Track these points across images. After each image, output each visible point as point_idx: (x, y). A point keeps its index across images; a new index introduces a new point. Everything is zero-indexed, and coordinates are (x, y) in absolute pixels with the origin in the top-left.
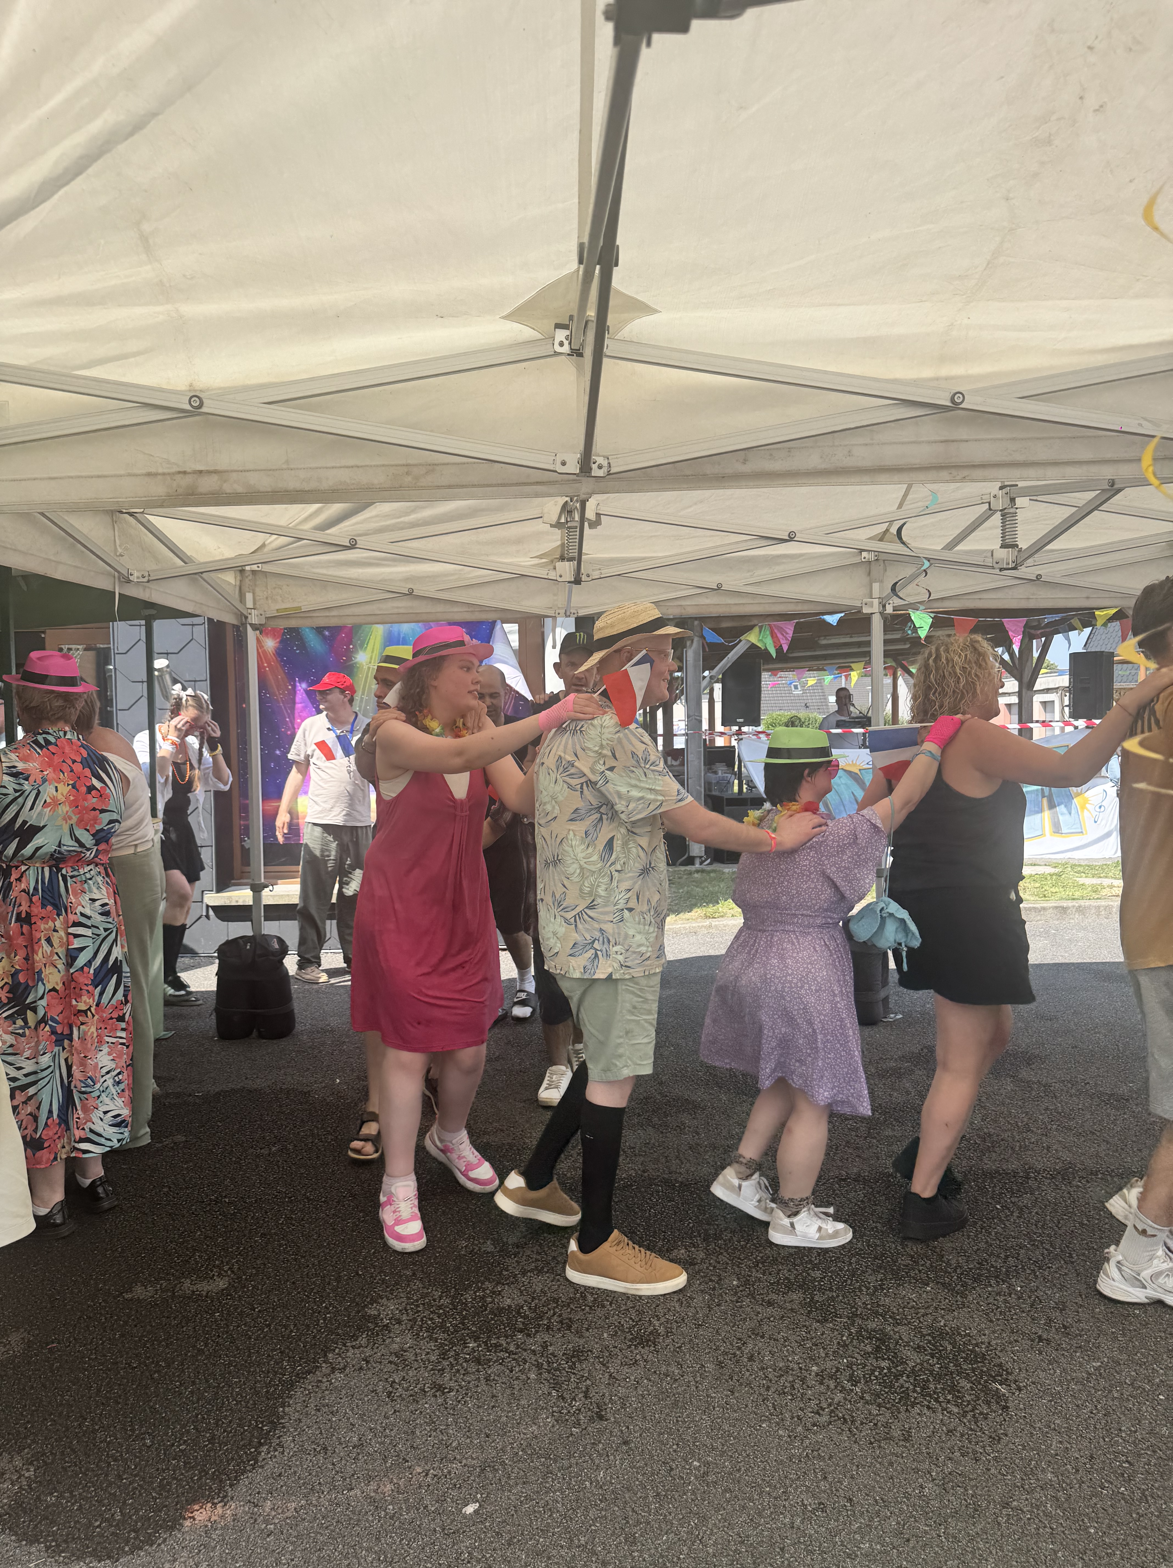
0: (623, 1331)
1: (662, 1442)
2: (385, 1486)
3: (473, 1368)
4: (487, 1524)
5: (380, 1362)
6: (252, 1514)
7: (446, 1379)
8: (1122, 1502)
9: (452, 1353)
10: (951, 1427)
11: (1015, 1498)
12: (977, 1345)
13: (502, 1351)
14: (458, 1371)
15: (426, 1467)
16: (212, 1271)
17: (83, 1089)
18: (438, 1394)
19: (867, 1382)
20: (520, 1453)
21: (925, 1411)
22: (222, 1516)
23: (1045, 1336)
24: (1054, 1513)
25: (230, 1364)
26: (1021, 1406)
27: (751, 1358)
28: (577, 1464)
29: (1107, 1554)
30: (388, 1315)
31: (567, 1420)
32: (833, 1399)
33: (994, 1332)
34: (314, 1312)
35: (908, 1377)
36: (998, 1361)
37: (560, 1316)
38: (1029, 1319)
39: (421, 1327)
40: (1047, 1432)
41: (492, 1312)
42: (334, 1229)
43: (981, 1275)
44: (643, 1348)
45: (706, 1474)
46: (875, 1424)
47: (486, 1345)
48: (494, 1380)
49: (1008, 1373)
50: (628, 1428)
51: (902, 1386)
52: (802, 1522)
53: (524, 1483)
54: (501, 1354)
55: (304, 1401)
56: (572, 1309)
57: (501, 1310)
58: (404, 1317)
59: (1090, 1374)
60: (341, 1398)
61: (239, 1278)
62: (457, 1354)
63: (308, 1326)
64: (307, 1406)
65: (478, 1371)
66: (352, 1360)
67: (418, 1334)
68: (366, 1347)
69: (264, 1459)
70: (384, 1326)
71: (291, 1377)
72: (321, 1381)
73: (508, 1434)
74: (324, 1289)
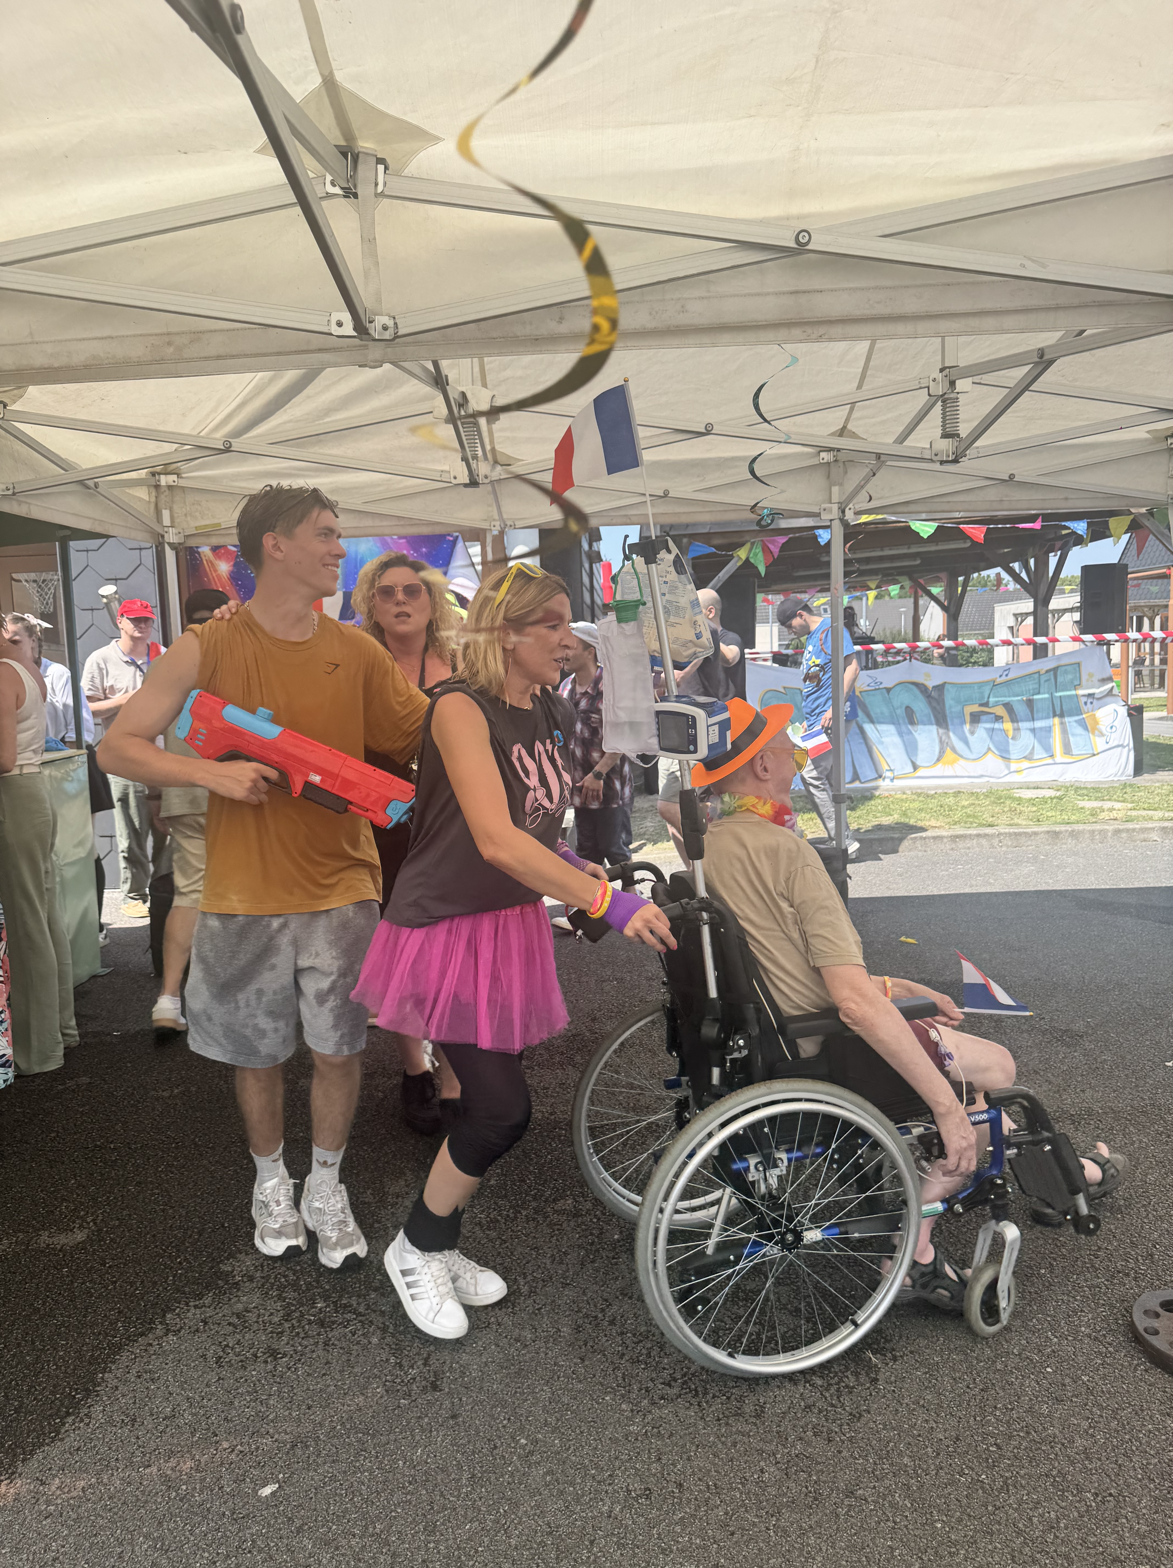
1: (492, 1416)
2: (185, 1464)
3: (314, 1330)
4: (281, 1508)
5: (219, 1324)
6: (37, 1493)
7: (283, 1345)
8: (980, 1491)
9: (297, 1314)
10: (810, 1401)
11: (861, 1485)
13: (350, 1312)
14: (298, 1333)
15: (235, 1443)
16: (74, 1222)
18: (269, 1359)
20: (339, 1427)
22: (3, 1496)
24: (901, 1503)
25: (62, 1325)
26: (893, 1379)
27: (612, 1322)
28: (395, 1440)
29: (950, 1553)
30: (241, 1271)
31: (398, 1391)
32: (689, 1368)
34: (166, 1268)
39: (273, 1284)
40: (914, 1409)
42: (212, 1177)
45: (531, 1453)
46: (728, 1398)
47: (336, 1306)
48: (333, 1344)
49: (887, 1341)
50: (461, 1400)
52: (621, 1511)
53: (334, 1461)
54: (348, 1316)
55: (127, 1366)
60: (167, 1364)
61: (100, 1230)
62: (302, 1315)
63: (155, 1283)
64: (129, 1372)
65: (319, 1334)
66: (191, 1321)
67: (267, 1293)
68: (209, 1307)
69: (66, 1431)
70: (234, 1283)
71: (121, 1339)
72: (151, 1345)
73: (332, 1406)
74: (183, 1242)
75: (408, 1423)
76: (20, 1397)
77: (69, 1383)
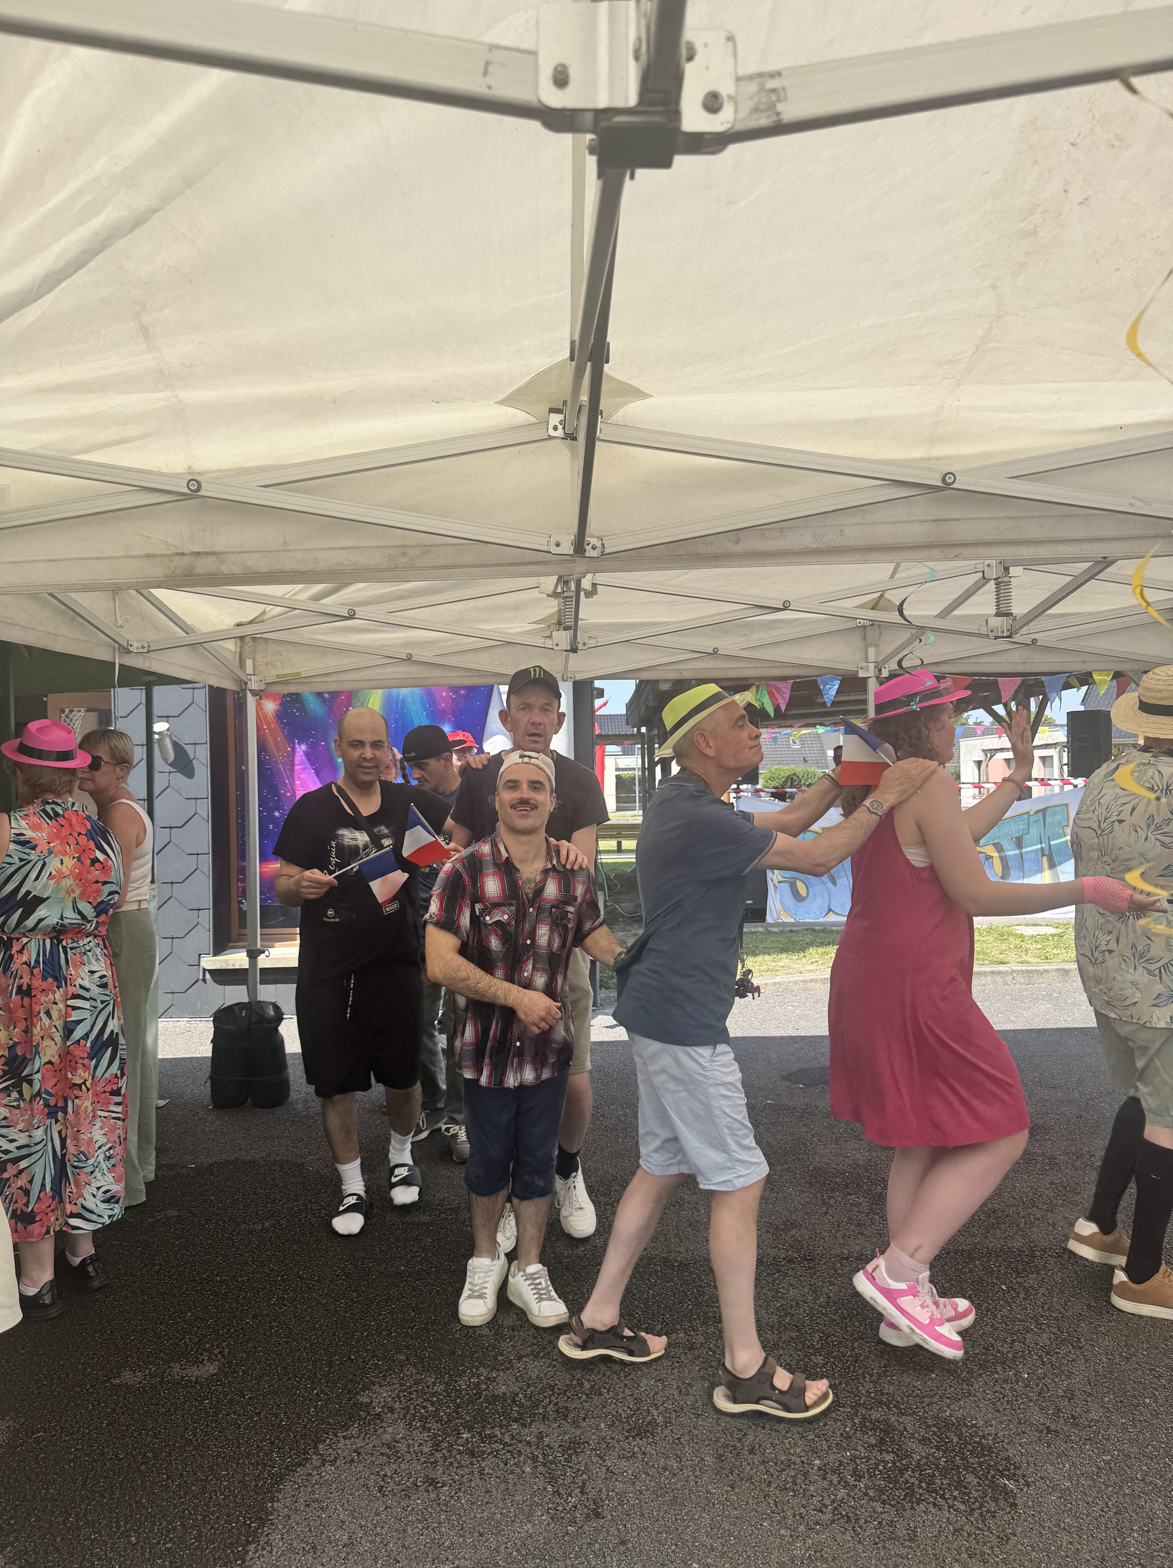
0: (620, 1421)
1: (659, 1542)
3: (466, 1460)
5: (372, 1454)
7: (439, 1473)
9: (445, 1445)
10: (958, 1526)
12: (983, 1437)
13: (496, 1442)
16: (202, 1355)
17: (76, 1164)
18: (430, 1489)
19: (871, 1477)
20: (515, 1553)
21: (931, 1508)
23: (1053, 1428)
25: (219, 1456)
26: (1030, 1503)
27: (752, 1451)
30: (380, 1403)
31: (563, 1518)
32: (836, 1495)
33: (1001, 1423)
34: (305, 1400)
35: (913, 1471)
36: (1006, 1453)
37: (557, 1404)
38: (1037, 1408)
39: (414, 1415)
40: (1057, 1532)
41: (486, 1401)
42: (326, 1310)
43: (988, 1361)
44: (641, 1439)
46: (880, 1523)
47: (480, 1436)
48: (488, 1473)
49: (1016, 1468)
50: (625, 1526)
51: (907, 1482)
54: (495, 1446)
55: (294, 1496)
56: (568, 1397)
57: (496, 1398)
58: (397, 1405)
59: (1100, 1468)
60: (331, 1493)
61: (230, 1363)
62: (451, 1446)
63: (299, 1414)
64: (296, 1502)
65: (472, 1464)
66: (343, 1451)
67: (410, 1424)
68: (358, 1438)
69: (251, 1559)
70: (376, 1415)
71: (280, 1469)
72: (311, 1474)
73: (502, 1533)
74: (315, 1374)
75: (581, 1549)
76: (197, 1526)
77: (241, 1513)
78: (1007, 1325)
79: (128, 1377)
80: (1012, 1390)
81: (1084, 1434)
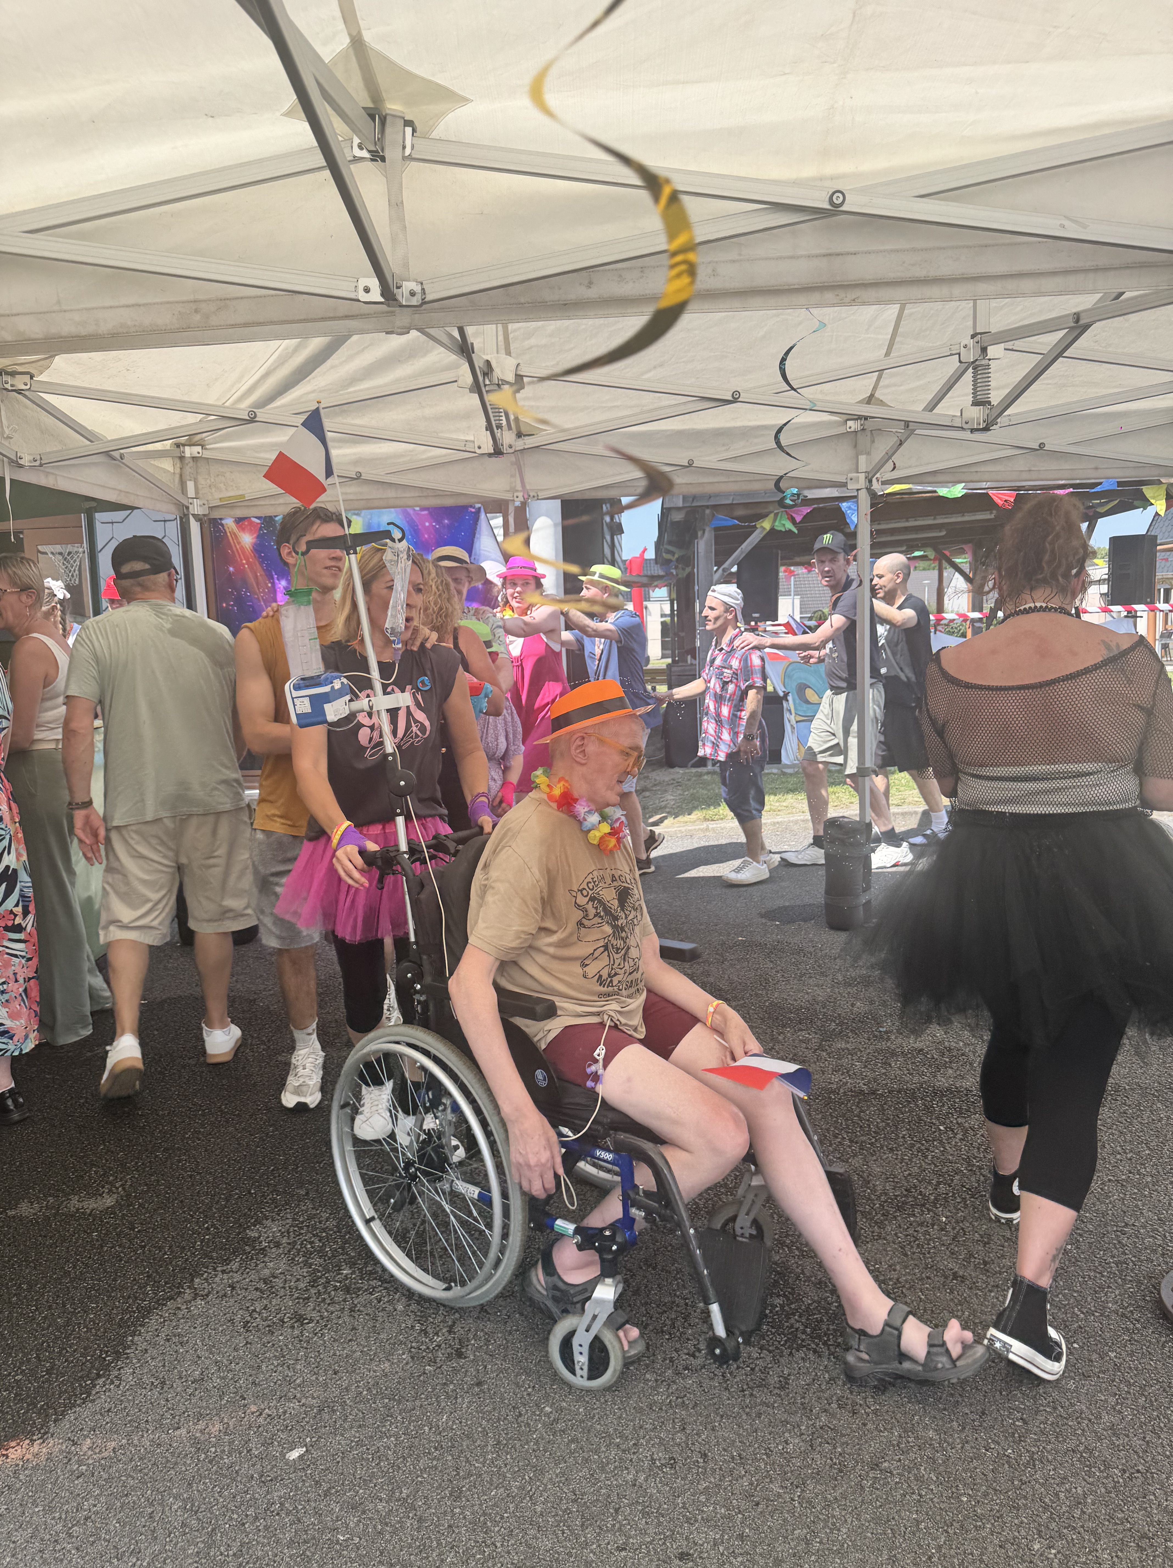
1: (517, 1385)
2: (214, 1426)
3: (340, 1296)
4: (309, 1472)
5: (246, 1289)
6: (69, 1453)
7: (309, 1310)
8: (1006, 1466)
9: (323, 1281)
11: (887, 1458)
13: (375, 1279)
14: (324, 1299)
15: (262, 1407)
16: (103, 1187)
18: (296, 1325)
20: (365, 1393)
21: (811, 1355)
22: (36, 1455)
23: (961, 1273)
24: (926, 1476)
25: (92, 1288)
28: (421, 1406)
29: (976, 1527)
30: (268, 1237)
31: (423, 1357)
33: (906, 1267)
34: (194, 1233)
35: (800, 1317)
38: (948, 1252)
39: (299, 1251)
42: (239, 1144)
43: (906, 1203)
45: (556, 1421)
46: (753, 1369)
47: (361, 1272)
48: (358, 1310)
50: (485, 1367)
51: (792, 1326)
52: (646, 1480)
53: (360, 1426)
54: (373, 1283)
55: (157, 1330)
58: (285, 1240)
60: (195, 1328)
61: (128, 1195)
62: (328, 1282)
63: (184, 1248)
64: (158, 1336)
65: (345, 1300)
66: (218, 1286)
67: (293, 1259)
68: (236, 1272)
69: (97, 1393)
70: (261, 1249)
71: (150, 1303)
72: (179, 1308)
73: (358, 1371)
74: (210, 1208)
75: (434, 1389)
76: (52, 1358)
77: (99, 1346)
78: (936, 1166)
79: (25, 1209)
80: (927, 1233)
81: (991, 1281)
